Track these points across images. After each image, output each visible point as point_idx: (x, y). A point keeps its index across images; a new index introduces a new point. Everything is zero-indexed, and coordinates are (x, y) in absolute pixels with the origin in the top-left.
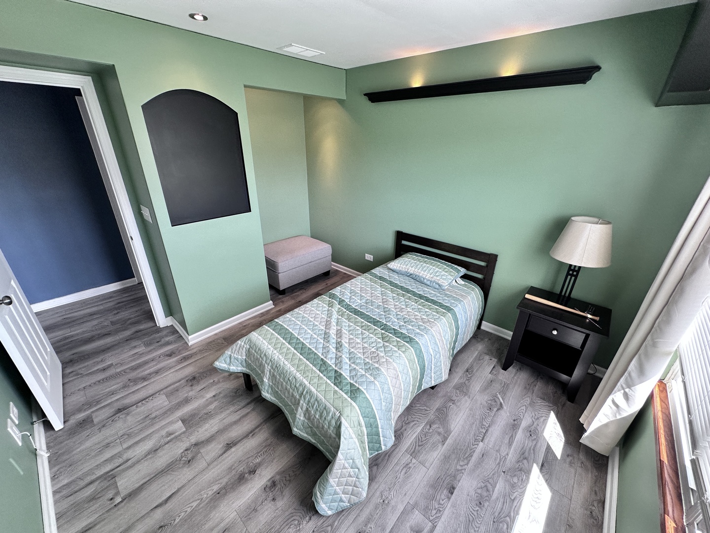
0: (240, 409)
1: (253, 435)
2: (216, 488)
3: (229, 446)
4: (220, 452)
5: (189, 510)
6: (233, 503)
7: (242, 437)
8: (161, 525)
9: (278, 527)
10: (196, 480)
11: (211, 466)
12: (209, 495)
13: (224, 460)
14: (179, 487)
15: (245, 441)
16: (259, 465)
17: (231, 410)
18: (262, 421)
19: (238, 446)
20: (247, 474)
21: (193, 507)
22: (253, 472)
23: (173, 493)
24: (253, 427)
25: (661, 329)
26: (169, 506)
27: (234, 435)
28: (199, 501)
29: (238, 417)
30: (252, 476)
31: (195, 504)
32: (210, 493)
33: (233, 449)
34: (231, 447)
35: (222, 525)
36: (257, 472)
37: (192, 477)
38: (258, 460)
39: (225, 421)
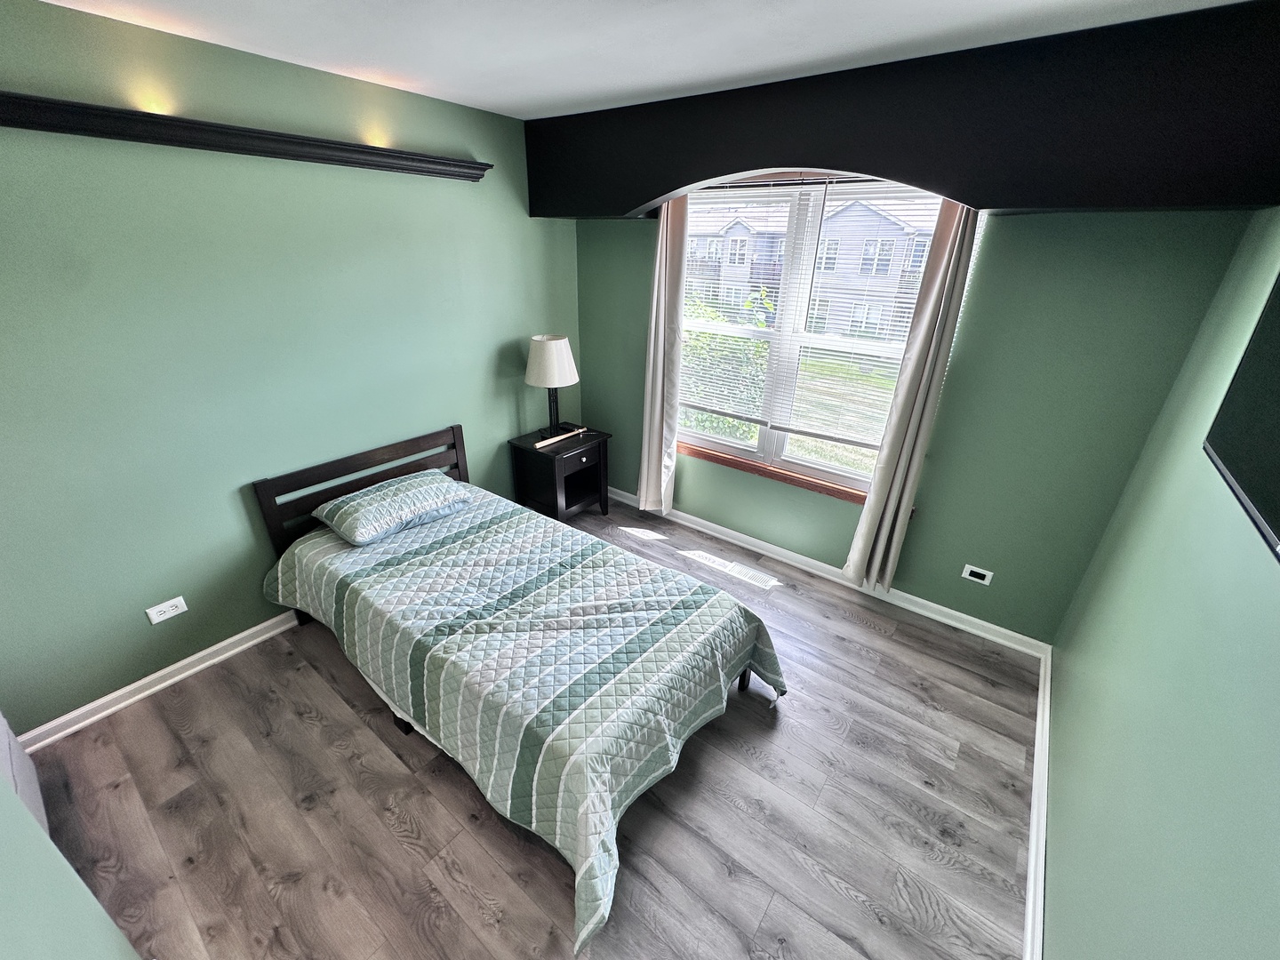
0: (651, 884)
1: (703, 830)
2: (800, 856)
3: (732, 869)
4: (748, 879)
5: (843, 885)
6: (807, 817)
7: (709, 848)
8: (880, 924)
9: (807, 748)
10: (802, 901)
11: (774, 884)
12: (815, 863)
13: (758, 866)
14: (825, 930)
15: (715, 840)
16: (747, 799)
17: (655, 907)
18: (671, 822)
19: (728, 849)
20: (766, 811)
21: (838, 880)
22: (759, 805)
23: (838, 935)
24: (687, 835)
25: (671, 394)
26: (854, 930)
27: (710, 868)
28: (827, 875)
29: (671, 880)
30: (765, 803)
31: (833, 879)
32: (810, 861)
33: (736, 856)
34: (733, 861)
35: (835, 820)
36: (757, 798)
37: (801, 913)
38: (741, 803)
39: (683, 909)
